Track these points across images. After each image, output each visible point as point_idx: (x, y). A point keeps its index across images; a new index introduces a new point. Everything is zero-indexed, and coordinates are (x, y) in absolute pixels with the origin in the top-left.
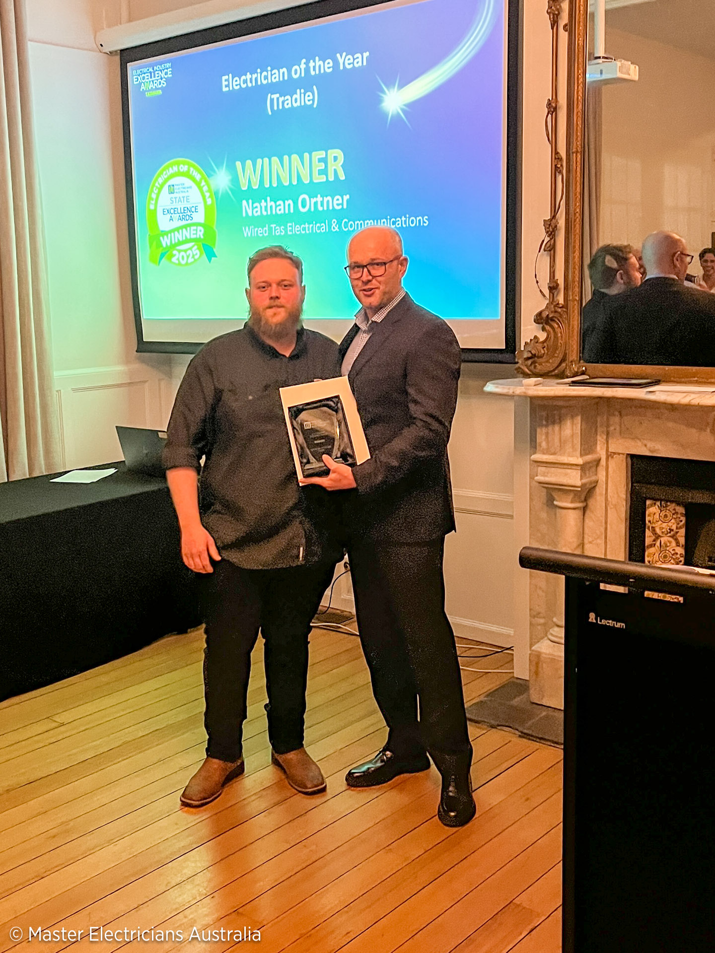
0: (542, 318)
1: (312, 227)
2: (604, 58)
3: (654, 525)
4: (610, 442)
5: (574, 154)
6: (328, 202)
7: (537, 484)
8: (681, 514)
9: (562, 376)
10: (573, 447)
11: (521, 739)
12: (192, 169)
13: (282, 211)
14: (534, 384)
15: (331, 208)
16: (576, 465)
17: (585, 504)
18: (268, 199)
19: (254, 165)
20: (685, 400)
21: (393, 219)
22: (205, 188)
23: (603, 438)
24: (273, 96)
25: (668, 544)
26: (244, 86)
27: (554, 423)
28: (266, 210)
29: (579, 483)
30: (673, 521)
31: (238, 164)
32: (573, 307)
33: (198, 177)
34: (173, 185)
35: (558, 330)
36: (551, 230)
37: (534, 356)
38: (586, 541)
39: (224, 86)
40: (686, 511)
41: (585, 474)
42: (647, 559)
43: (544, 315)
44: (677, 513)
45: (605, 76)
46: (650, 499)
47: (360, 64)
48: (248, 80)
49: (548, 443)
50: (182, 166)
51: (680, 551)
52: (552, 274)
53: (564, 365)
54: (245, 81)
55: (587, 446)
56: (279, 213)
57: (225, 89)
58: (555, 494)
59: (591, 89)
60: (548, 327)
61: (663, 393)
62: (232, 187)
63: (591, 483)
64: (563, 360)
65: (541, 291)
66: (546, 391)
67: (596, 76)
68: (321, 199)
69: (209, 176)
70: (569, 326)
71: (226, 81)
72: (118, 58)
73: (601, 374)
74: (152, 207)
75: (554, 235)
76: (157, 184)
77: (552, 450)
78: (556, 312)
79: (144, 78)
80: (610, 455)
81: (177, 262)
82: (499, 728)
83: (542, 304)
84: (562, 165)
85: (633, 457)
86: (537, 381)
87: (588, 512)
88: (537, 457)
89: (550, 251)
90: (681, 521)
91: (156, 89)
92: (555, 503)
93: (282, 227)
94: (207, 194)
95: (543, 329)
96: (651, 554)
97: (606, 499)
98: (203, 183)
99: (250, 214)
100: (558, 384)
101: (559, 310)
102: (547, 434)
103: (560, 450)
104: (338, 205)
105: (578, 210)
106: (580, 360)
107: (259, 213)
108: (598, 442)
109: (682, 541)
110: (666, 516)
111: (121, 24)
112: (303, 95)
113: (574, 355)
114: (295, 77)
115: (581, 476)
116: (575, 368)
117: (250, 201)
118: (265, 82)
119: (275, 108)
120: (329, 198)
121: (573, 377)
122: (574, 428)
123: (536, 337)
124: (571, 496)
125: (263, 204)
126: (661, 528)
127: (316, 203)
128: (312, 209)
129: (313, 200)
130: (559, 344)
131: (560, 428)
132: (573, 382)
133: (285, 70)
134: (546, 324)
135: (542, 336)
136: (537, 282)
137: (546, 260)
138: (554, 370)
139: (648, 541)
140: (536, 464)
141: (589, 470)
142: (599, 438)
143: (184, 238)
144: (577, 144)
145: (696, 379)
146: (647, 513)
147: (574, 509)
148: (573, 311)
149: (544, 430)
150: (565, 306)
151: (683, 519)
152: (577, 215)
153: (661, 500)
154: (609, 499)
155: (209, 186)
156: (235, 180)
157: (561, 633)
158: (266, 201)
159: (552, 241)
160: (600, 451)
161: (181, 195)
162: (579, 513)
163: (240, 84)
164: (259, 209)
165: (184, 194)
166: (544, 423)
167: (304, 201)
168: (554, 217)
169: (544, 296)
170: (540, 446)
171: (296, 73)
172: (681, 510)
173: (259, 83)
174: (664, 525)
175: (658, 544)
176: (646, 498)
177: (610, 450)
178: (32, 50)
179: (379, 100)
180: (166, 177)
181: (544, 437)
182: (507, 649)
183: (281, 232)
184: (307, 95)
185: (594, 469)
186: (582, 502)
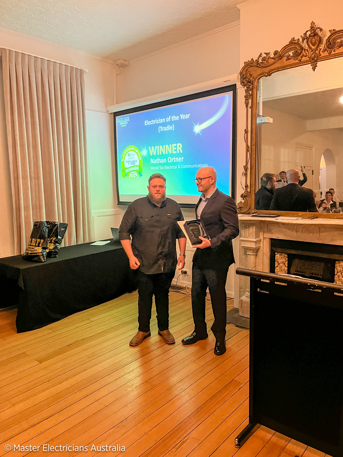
0: (243, 196)
1: (172, 167)
2: (262, 116)
3: (278, 260)
4: (264, 234)
5: (253, 146)
6: (177, 159)
7: (241, 247)
8: (286, 257)
9: (249, 214)
10: (253, 236)
11: (236, 327)
12: (135, 149)
13: (163, 162)
14: (240, 216)
15: (178, 161)
16: (254, 241)
17: (256, 254)
18: (159, 158)
19: (154, 148)
20: (287, 222)
21: (197, 165)
22: (139, 155)
23: (262, 233)
24: (160, 127)
25: (282, 266)
26: (151, 124)
27: (247, 228)
28: (158, 162)
29: (254, 247)
30: (284, 259)
31: (150, 148)
32: (253, 192)
33: (137, 151)
34: (129, 154)
35: (248, 200)
36: (246, 169)
37: (240, 207)
38: (256, 265)
39: (145, 124)
40: (288, 256)
41: (256, 244)
42: (276, 271)
43: (244, 195)
44: (285, 257)
45: (262, 122)
46: (277, 252)
47: (187, 118)
48: (153, 122)
49: (245, 234)
50: (132, 148)
51: (286, 268)
52: (246, 182)
53: (250, 210)
54: (152, 122)
55: (257, 236)
56: (162, 162)
57: (146, 125)
58: (247, 250)
59: (258, 126)
60: (245, 199)
61: (280, 219)
62: (147, 154)
63: (258, 247)
64: (250, 209)
65: (242, 187)
66: (244, 218)
67: (259, 121)
68: (175, 158)
69: (141, 151)
70: (251, 198)
71: (146, 122)
72: (113, 115)
73: (261, 213)
74: (123, 160)
75: (247, 170)
76: (124, 153)
77: (246, 237)
78: (247, 194)
79: (121, 121)
80: (264, 238)
81: (130, 177)
82: (230, 324)
83: (243, 191)
84: (249, 149)
85: (271, 239)
86: (242, 215)
87: (257, 256)
88: (241, 239)
89: (245, 175)
90: (286, 259)
91: (125, 124)
92: (247, 253)
93: (163, 167)
94: (140, 157)
95: (243, 199)
96: (277, 269)
97: (263, 252)
98: (139, 153)
99: (153, 163)
100: (248, 216)
101: (248, 193)
102: (245, 232)
103: (249, 237)
104: (180, 160)
105: (254, 163)
106: (255, 209)
107: (156, 163)
108: (261, 234)
109: (287, 265)
110: (282, 257)
111: (114, 105)
112: (169, 127)
113: (253, 207)
114: (167, 121)
115: (255, 245)
116: (253, 211)
117: (153, 159)
118: (158, 123)
119: (161, 131)
120: (177, 158)
121: (252, 214)
122: (253, 230)
123: (241, 202)
124: (252, 251)
125: (157, 160)
126: (280, 261)
127: (173, 160)
128: (172, 161)
129: (172, 159)
130: (248, 204)
131: (249, 229)
132: (252, 216)
133: (164, 119)
134: (244, 197)
135: (243, 201)
136: (242, 185)
137: (244, 178)
138: (246, 212)
139: (276, 265)
140: (241, 241)
141: (258, 243)
142: (261, 233)
143: (133, 170)
144: (254, 143)
145: (291, 215)
146: (276, 256)
147: (253, 255)
148: (253, 194)
149: (244, 230)
150: (250, 192)
151: (287, 258)
152: (254, 164)
153: (280, 253)
154: (264, 252)
155: (140, 154)
156: (149, 153)
157: (249, 294)
158: (158, 159)
159: (246, 172)
160: (261, 237)
161: (132, 157)
162: (255, 256)
163: (150, 123)
164: (156, 161)
165: (133, 157)
166: (244, 228)
167: (170, 159)
168: (247, 165)
169: (244, 189)
170: (242, 235)
171: (167, 120)
172: (286, 256)
173: (156, 123)
174: (281, 260)
175: (279, 266)
176: (276, 252)
177: (264, 237)
178: (86, 112)
179: (193, 129)
180: (127, 151)
181: (243, 233)
182: (232, 299)
183: (162, 168)
184: (171, 127)
185: (259, 243)
186: (255, 253)
